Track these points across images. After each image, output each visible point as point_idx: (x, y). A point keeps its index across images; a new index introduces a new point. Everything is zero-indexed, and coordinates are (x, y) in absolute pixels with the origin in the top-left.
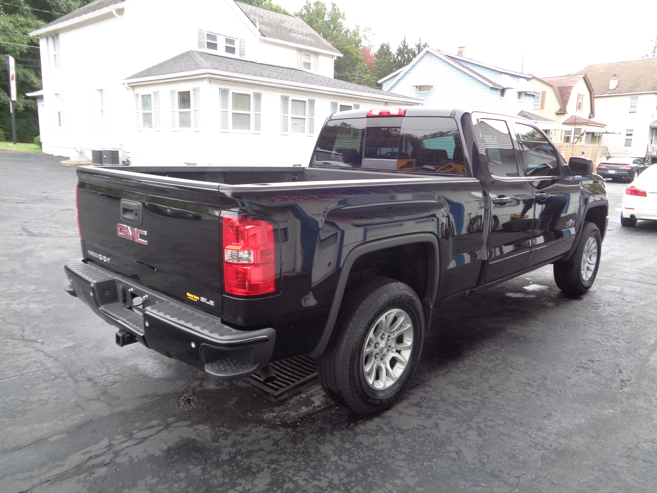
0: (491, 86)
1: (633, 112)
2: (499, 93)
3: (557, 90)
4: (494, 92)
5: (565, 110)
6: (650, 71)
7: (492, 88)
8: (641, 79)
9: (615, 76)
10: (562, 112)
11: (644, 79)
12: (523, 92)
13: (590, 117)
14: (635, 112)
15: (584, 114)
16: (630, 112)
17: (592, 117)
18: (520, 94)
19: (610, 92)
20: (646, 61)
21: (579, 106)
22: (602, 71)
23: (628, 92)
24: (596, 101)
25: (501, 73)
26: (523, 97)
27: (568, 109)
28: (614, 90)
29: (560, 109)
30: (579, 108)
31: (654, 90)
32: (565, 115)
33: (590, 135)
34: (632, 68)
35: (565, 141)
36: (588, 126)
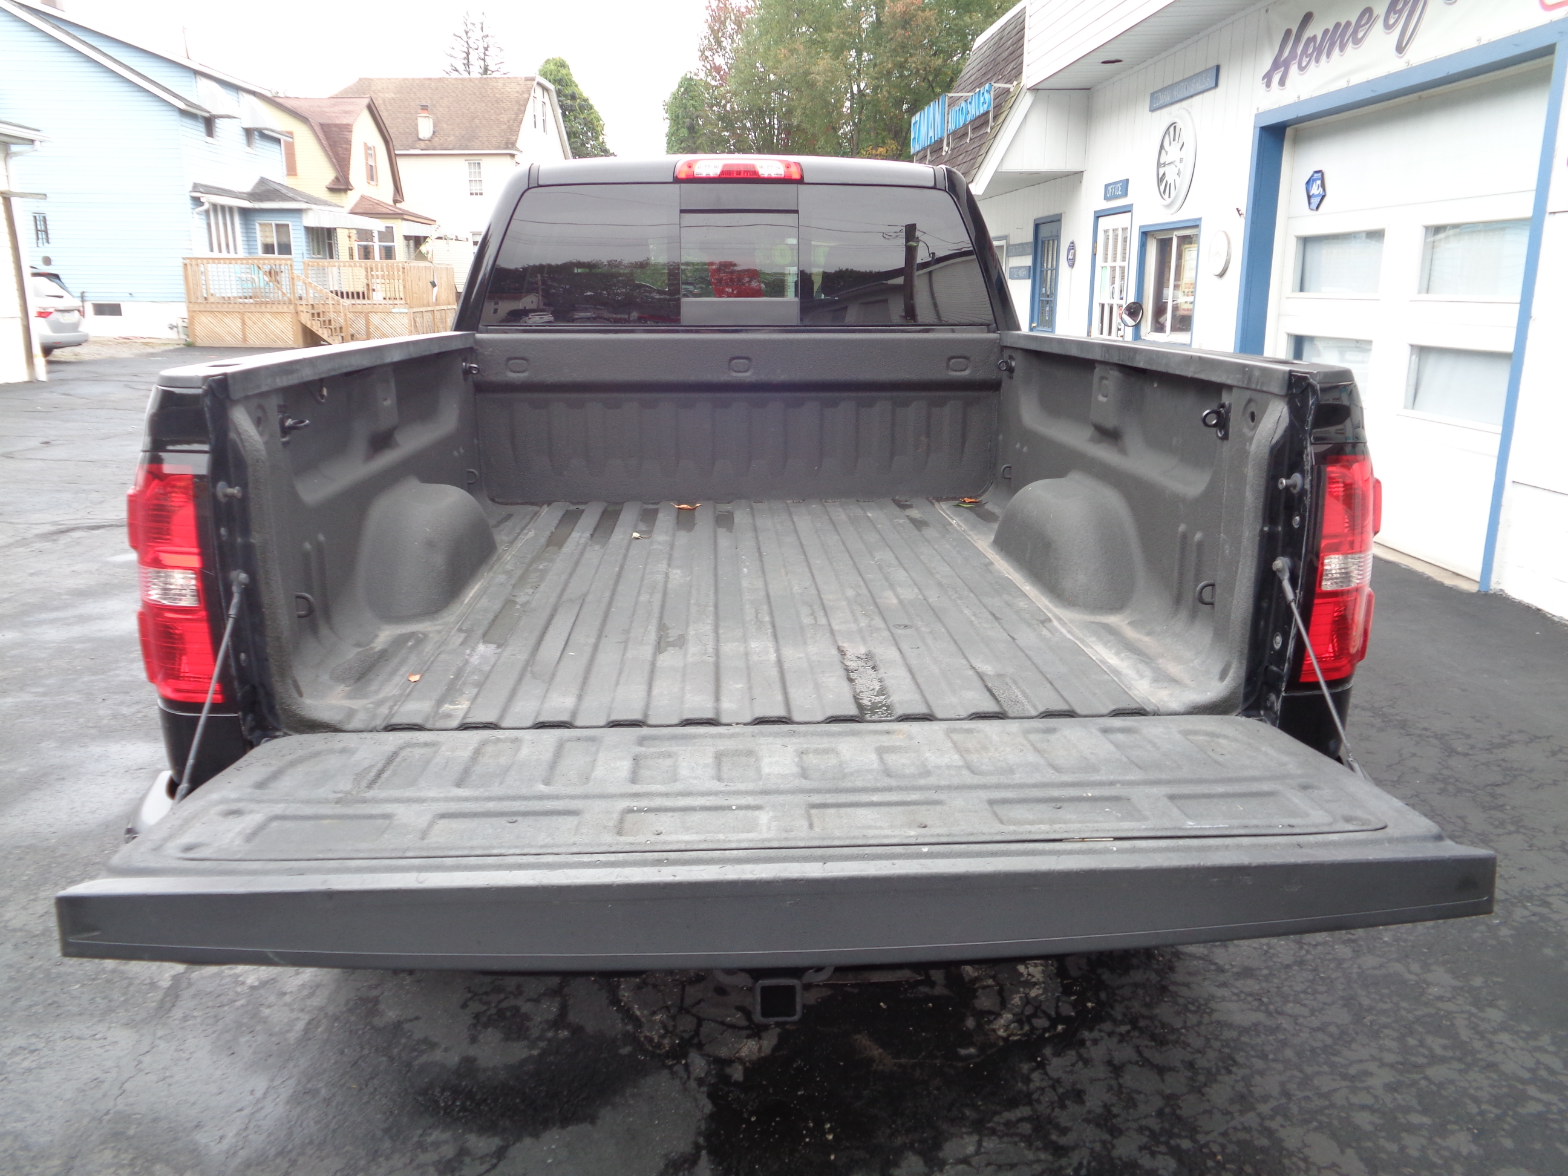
0: (182, 106)
1: (477, 194)
2: (201, 128)
3: (318, 129)
4: (188, 122)
5: (347, 182)
6: (490, 105)
7: (183, 113)
8: (477, 121)
9: (424, 108)
10: (340, 186)
11: (484, 122)
12: (256, 129)
13: (395, 201)
14: (481, 194)
15: (384, 193)
16: (472, 194)
17: (400, 202)
18: (249, 132)
19: (422, 145)
20: (477, 82)
21: (372, 174)
22: (393, 96)
23: (460, 149)
24: (401, 163)
25: (197, 73)
26: (258, 142)
27: (353, 179)
28: (429, 140)
29: (337, 178)
30: (372, 179)
31: (507, 148)
32: (349, 192)
33: (412, 243)
34: (454, 95)
35: (362, 257)
36: (405, 222)
